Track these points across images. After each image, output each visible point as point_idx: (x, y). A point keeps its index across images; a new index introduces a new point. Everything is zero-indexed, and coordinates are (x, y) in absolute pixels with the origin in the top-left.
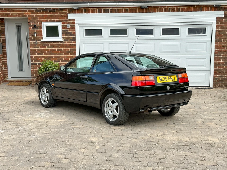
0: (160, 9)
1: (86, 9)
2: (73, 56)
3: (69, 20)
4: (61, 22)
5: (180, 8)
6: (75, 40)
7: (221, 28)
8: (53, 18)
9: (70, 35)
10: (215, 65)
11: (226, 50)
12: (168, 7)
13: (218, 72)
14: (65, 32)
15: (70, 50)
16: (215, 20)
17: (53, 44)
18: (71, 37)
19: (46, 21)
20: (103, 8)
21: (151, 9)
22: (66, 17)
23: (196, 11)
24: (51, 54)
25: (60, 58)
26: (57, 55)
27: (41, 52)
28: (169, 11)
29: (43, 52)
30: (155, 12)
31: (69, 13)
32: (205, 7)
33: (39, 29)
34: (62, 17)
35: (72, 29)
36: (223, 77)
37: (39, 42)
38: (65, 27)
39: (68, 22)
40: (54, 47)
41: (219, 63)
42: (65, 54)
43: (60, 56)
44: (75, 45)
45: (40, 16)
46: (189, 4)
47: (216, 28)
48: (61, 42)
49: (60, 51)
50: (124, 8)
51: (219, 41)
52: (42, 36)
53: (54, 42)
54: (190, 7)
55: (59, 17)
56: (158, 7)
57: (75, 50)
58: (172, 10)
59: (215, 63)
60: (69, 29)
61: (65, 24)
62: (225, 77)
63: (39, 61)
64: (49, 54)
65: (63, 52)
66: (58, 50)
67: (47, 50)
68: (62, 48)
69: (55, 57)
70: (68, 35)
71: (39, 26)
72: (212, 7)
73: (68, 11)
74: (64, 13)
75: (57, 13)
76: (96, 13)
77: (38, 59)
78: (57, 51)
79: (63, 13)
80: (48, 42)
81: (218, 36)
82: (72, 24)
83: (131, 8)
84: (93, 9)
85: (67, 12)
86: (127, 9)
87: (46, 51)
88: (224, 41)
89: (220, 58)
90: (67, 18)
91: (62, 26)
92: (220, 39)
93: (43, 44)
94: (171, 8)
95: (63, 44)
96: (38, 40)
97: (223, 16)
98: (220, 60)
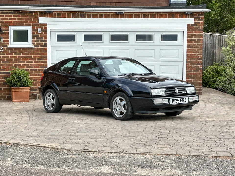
0: (135, 15)
1: (59, 13)
2: (44, 63)
3: (40, 24)
4: (31, 26)
5: (153, 14)
6: (47, 46)
7: (191, 35)
8: (22, 22)
9: (40, 40)
10: (187, 72)
11: (196, 56)
12: (142, 13)
13: (190, 78)
14: (36, 37)
15: (41, 57)
16: (186, 27)
17: (21, 50)
18: (42, 43)
19: (14, 25)
20: (77, 13)
21: (126, 15)
22: (36, 21)
23: (169, 18)
24: (19, 62)
25: (29, 66)
26: (26, 63)
27: (7, 60)
28: (144, 18)
29: (9, 60)
30: (130, 18)
31: (40, 17)
32: (176, 14)
33: (5, 34)
34: (32, 21)
35: (43, 34)
36: (195, 83)
37: (5, 48)
38: (35, 32)
39: (39, 26)
40: (23, 54)
41: (191, 69)
42: (35, 62)
43: (29, 63)
44: (47, 51)
45: (7, 19)
46: (162, 11)
47: (187, 35)
48: (31, 48)
49: (29, 58)
50: (99, 13)
51: (190, 47)
52: (8, 41)
53: (23, 48)
54: (163, 14)
55: (29, 21)
56: (133, 13)
57: (47, 57)
58: (146, 16)
59: (187, 69)
60: (39, 34)
61: (36, 29)
62: (196, 83)
63: (4, 70)
64: (17, 62)
65: (33, 59)
66: (27, 57)
67: (15, 57)
68: (32, 55)
69: (23, 65)
70: (38, 41)
71: (5, 30)
72: (183, 14)
73: (40, 15)
74: (35, 16)
75: (27, 16)
76: (70, 17)
77: (3, 68)
78: (25, 58)
79: (33, 16)
80: (15, 48)
81: (189, 42)
82: (43, 29)
83: (106, 14)
84: (66, 13)
85: (38, 15)
86: (102, 14)
87: (13, 58)
88: (194, 47)
89: (191, 64)
90: (38, 22)
91: (33, 30)
92: (191, 45)
93: (9, 50)
94: (145, 14)
95: (33, 50)
96: (4, 46)
97: (193, 23)
98: (192, 67)
